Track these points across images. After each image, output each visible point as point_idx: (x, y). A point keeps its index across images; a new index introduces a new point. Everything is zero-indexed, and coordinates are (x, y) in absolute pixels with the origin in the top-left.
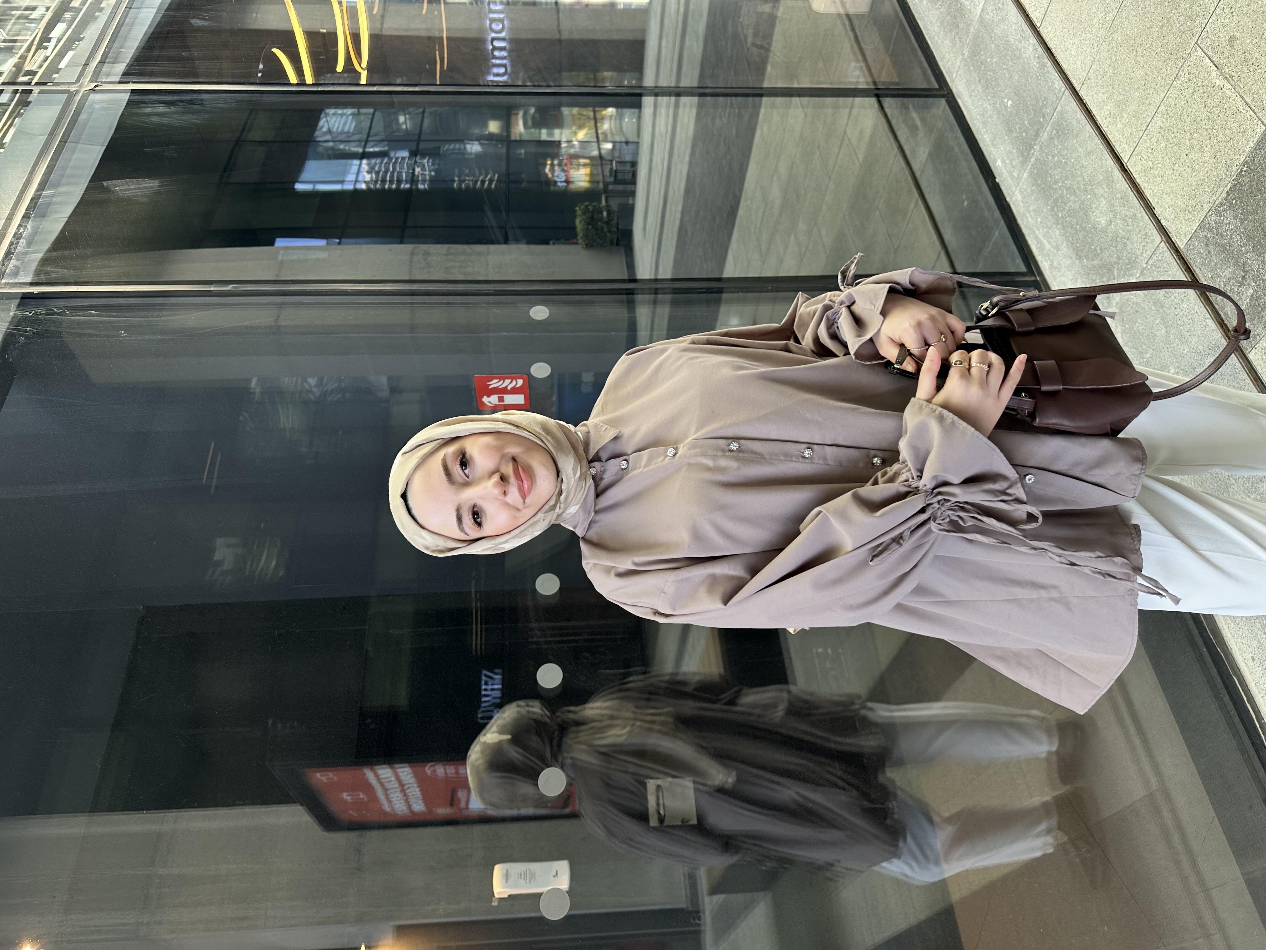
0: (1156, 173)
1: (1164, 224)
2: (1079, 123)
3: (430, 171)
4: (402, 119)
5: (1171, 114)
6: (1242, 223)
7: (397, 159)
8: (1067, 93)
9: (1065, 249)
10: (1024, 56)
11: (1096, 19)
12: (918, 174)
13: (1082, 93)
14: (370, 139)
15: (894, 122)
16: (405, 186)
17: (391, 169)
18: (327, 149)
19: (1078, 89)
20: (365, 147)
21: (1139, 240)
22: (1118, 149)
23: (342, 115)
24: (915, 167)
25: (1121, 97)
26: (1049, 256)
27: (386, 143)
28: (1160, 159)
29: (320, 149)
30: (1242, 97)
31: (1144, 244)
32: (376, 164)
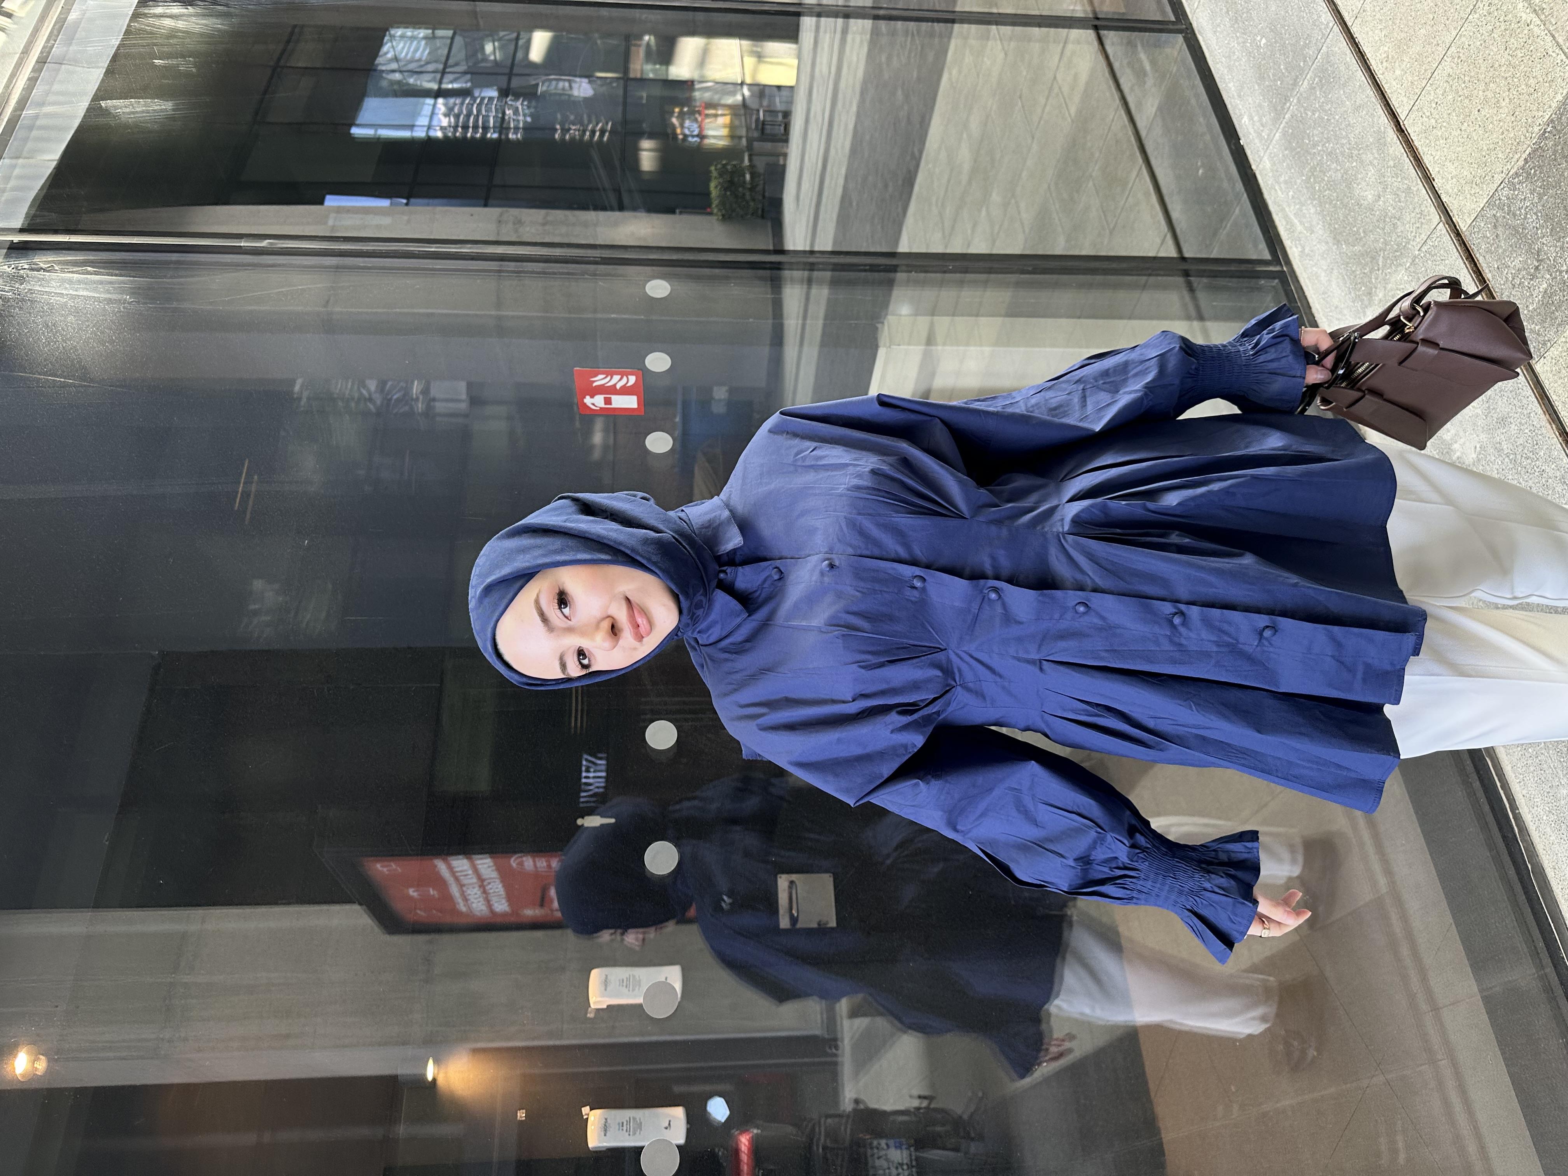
0: (1440, 134)
1: (1445, 201)
2: (1348, 68)
3: (525, 115)
4: (489, 48)
5: (1463, 58)
6: (1540, 199)
7: (483, 99)
8: (1337, 29)
9: (1321, 232)
12: (1143, 133)
13: (1354, 30)
14: (448, 70)
15: (1116, 66)
16: (492, 135)
17: (475, 112)
18: (392, 83)
19: (1349, 24)
20: (440, 82)
21: (1413, 220)
22: (1394, 102)
23: (413, 38)
24: (1140, 125)
25: (1403, 35)
26: (1300, 240)
27: (468, 77)
28: (1445, 116)
29: (384, 84)
30: (1553, 36)
31: (1418, 225)
32: (455, 104)
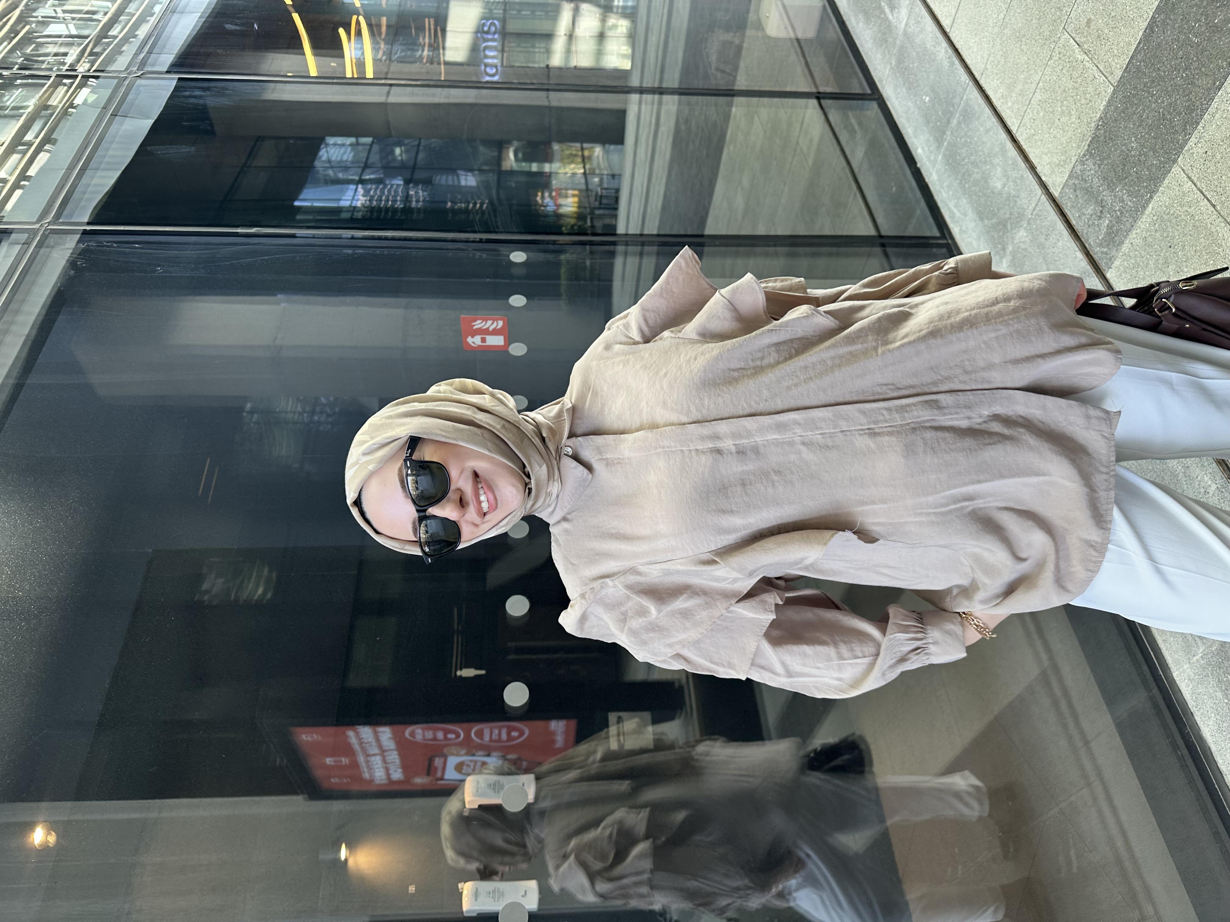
0: (1037, 138)
1: (1043, 179)
2: (979, 107)
5: (1047, 88)
6: (1099, 168)
8: (971, 84)
9: (971, 215)
10: (938, 58)
11: (992, 20)
12: (856, 171)
13: (982, 82)
15: (837, 130)
16: (400, 205)
19: (978, 79)
20: (361, 175)
21: (1026, 196)
22: (1009, 123)
23: (341, 146)
24: (855, 165)
25: (1011, 80)
26: (958, 222)
27: (382, 171)
28: (1040, 126)
30: (1098, 67)
31: (1029, 198)
